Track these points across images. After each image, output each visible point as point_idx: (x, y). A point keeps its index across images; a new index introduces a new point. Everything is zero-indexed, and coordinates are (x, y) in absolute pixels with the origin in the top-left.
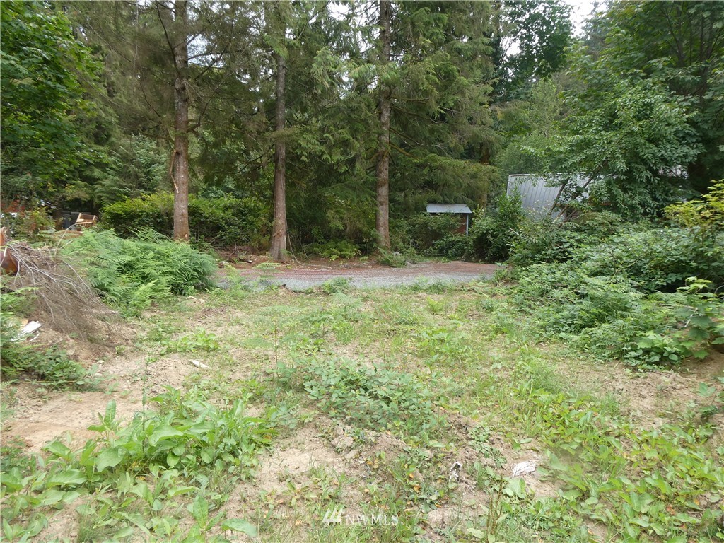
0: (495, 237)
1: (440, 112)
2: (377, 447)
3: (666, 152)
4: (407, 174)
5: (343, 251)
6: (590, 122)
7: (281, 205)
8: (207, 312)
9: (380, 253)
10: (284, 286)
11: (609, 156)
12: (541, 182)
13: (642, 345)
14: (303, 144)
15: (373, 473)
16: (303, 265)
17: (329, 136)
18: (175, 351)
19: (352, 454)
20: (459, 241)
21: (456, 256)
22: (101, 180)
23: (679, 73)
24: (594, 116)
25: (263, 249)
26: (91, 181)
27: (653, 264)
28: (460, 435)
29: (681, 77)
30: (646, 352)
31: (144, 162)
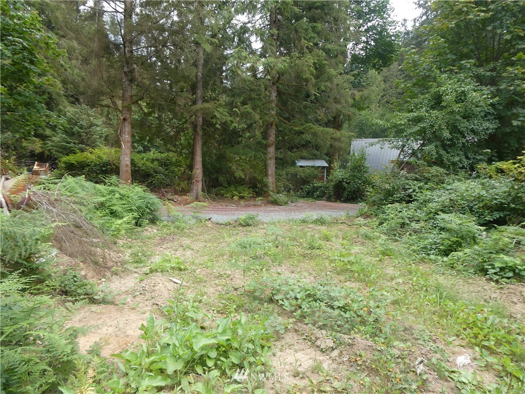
0: (348, 183)
1: (316, 95)
2: (355, 347)
3: (475, 125)
4: (286, 138)
5: (241, 193)
6: (421, 104)
7: (199, 159)
8: (163, 240)
9: (270, 195)
10: (210, 219)
11: (437, 128)
12: (387, 145)
13: (497, 265)
14: (218, 115)
15: (358, 368)
16: (214, 203)
17: (237, 110)
18: (156, 271)
19: (335, 353)
20: (321, 187)
21: (319, 198)
22: (51, 137)
23: (481, 71)
24: (423, 99)
25: (184, 192)
26: (43, 137)
27: (481, 205)
28: (407, 336)
29: (483, 73)
30: (502, 269)
31: (85, 124)
